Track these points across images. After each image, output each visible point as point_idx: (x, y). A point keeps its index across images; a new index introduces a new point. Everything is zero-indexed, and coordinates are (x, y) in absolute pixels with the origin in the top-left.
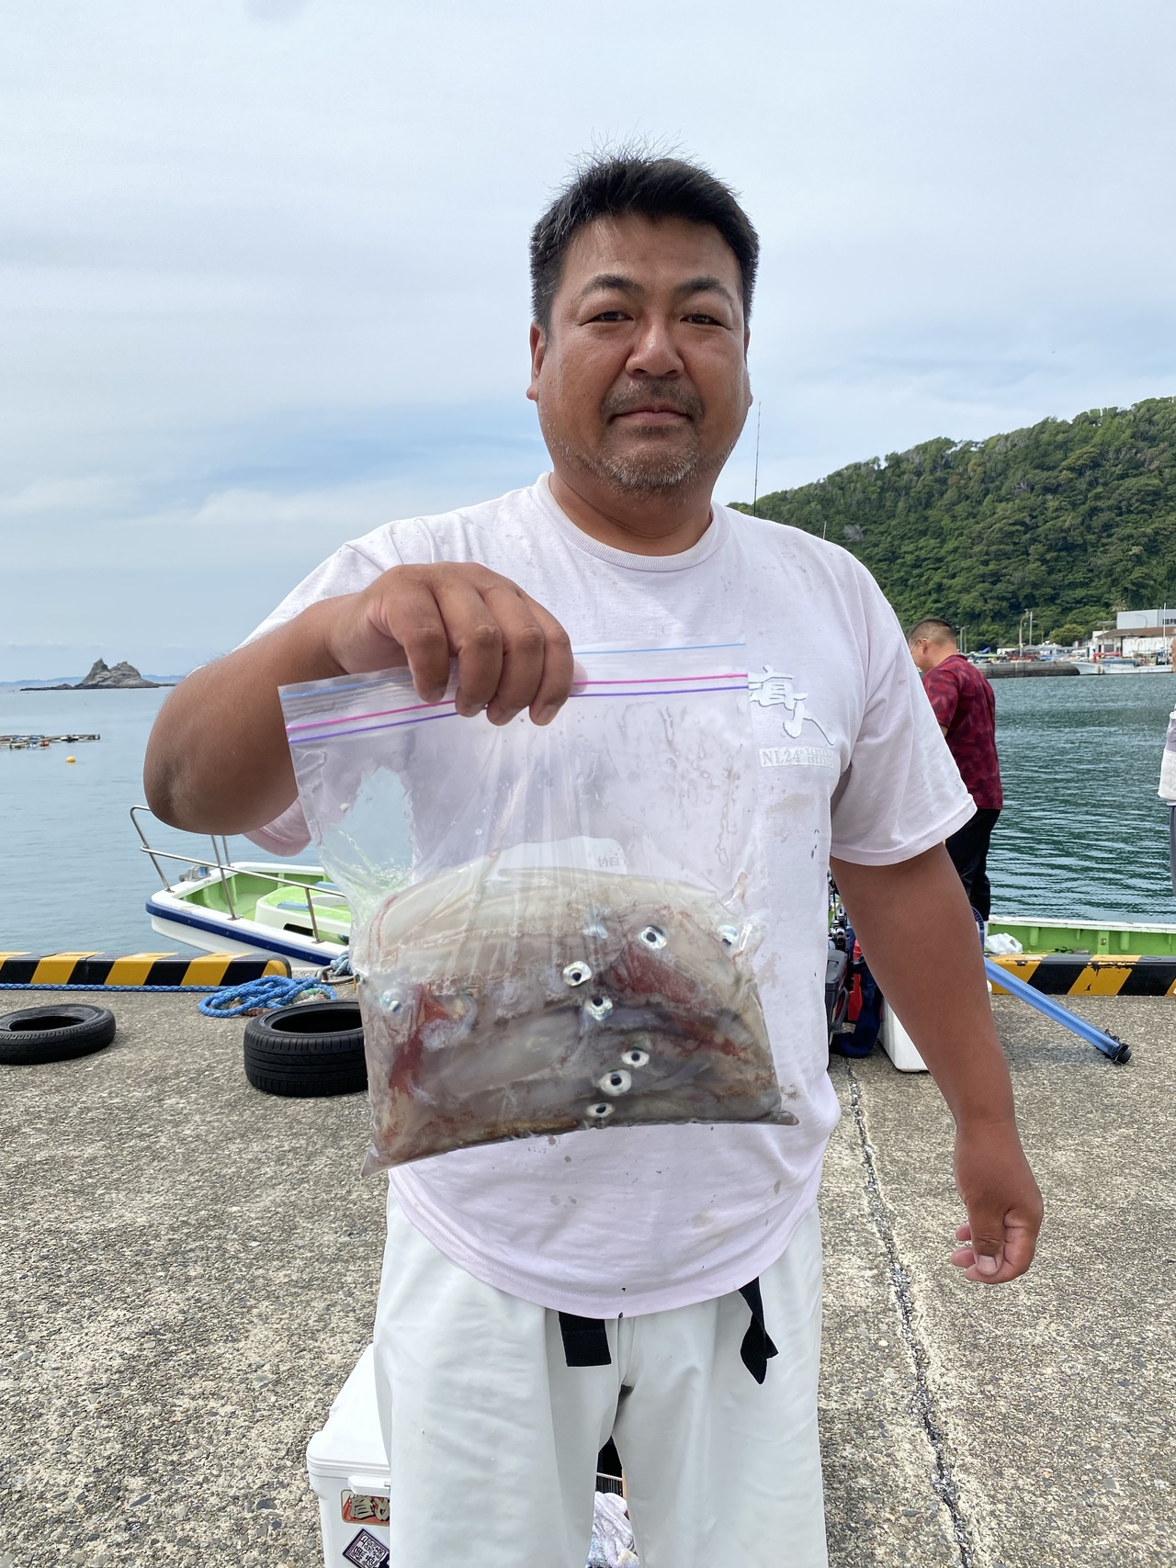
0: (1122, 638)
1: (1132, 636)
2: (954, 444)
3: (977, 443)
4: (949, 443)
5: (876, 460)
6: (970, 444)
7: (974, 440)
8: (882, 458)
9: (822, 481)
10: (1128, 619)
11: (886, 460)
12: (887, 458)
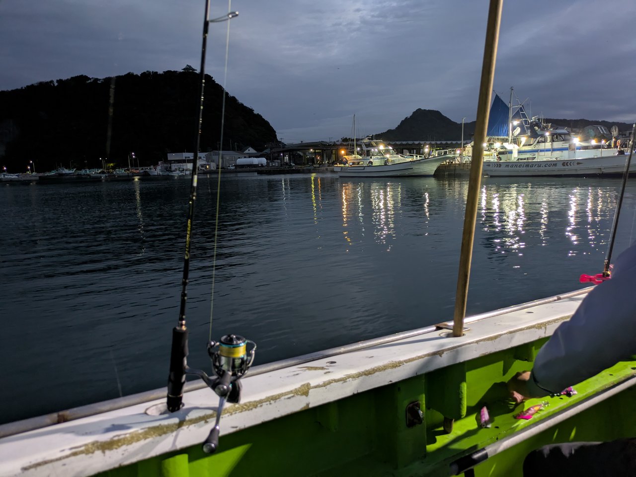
0: (171, 163)
1: (174, 163)
2: (89, 79)
3: (100, 79)
4: (86, 78)
5: (52, 82)
6: (96, 80)
7: (99, 78)
8: (55, 81)
9: (24, 88)
10: (172, 156)
11: (57, 82)
12: (58, 81)
